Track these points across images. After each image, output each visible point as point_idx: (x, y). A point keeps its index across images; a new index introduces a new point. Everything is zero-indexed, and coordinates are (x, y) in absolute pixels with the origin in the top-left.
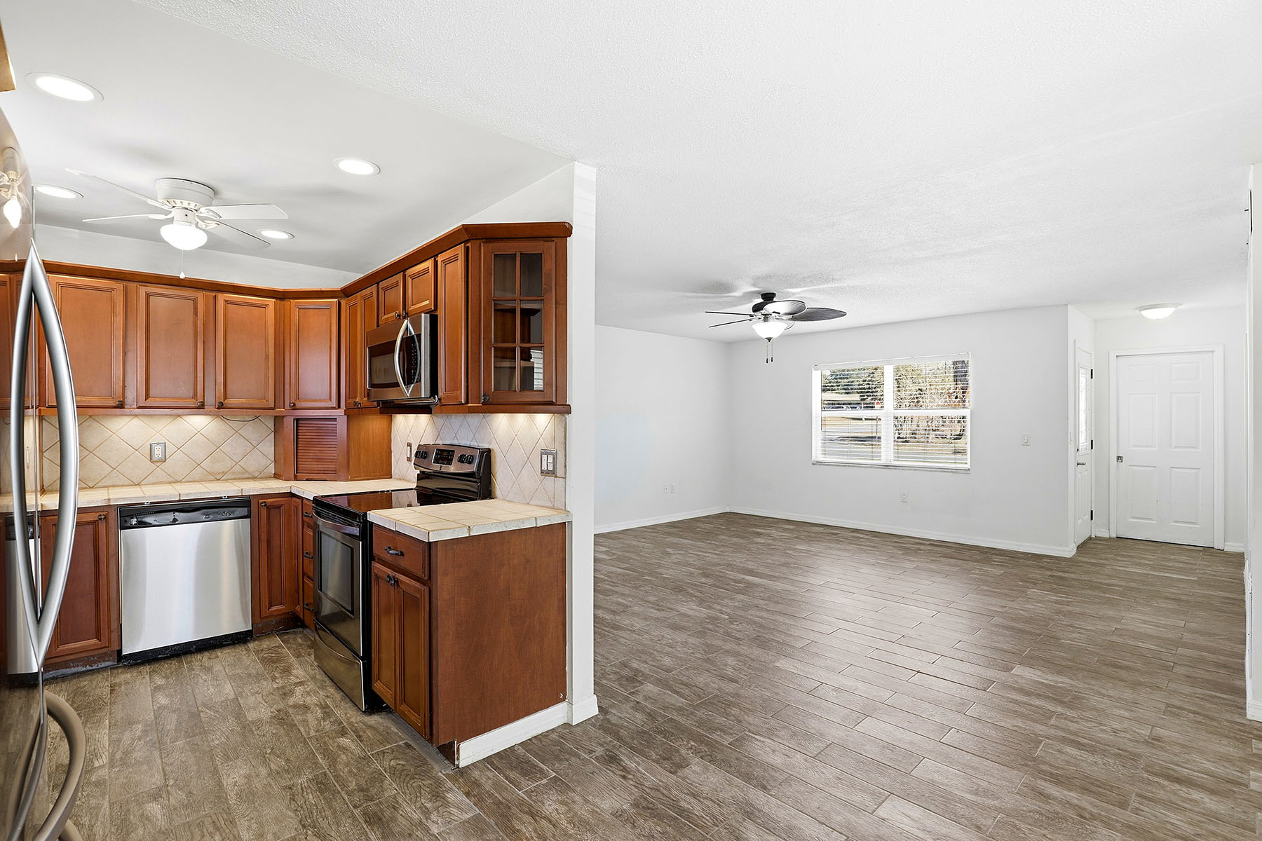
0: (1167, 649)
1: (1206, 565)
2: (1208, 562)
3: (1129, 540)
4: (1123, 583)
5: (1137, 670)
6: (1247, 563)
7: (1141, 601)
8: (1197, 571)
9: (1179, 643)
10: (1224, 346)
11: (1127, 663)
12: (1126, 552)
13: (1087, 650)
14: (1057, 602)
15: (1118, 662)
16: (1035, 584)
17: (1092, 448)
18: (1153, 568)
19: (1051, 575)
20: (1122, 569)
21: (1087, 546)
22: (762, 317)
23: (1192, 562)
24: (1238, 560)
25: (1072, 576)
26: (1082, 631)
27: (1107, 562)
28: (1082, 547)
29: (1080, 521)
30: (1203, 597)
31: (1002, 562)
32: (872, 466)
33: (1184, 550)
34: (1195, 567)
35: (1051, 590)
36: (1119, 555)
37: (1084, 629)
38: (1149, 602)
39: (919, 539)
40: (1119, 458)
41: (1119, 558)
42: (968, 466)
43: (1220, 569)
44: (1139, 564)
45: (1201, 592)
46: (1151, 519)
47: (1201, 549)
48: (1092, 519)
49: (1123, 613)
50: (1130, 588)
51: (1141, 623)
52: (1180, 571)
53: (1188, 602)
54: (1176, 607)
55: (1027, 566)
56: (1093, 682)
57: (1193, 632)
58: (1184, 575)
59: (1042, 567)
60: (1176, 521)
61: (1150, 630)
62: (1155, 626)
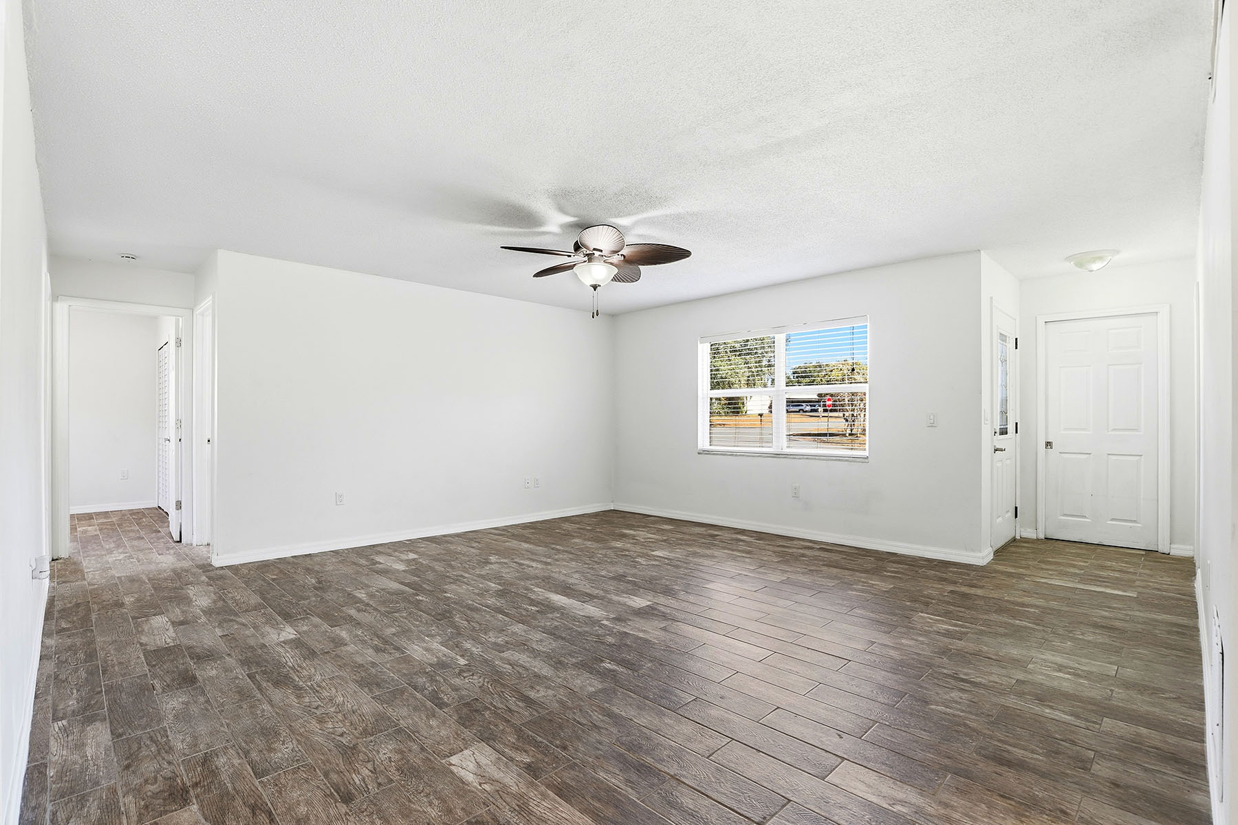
0: (1087, 720)
1: (1148, 575)
2: (1151, 570)
3: (1059, 542)
4: (1041, 602)
5: (1034, 770)
6: (1199, 572)
7: (1061, 631)
8: (1138, 583)
9: (1106, 710)
10: (1170, 306)
11: (1019, 753)
12: (1053, 558)
13: (965, 725)
14: (948, 634)
15: (1008, 751)
16: (927, 604)
17: (1017, 432)
18: (1083, 580)
19: (952, 592)
20: (1043, 581)
21: (1009, 550)
22: (586, 258)
23: (1131, 570)
24: (1186, 568)
25: (979, 592)
26: (967, 686)
27: (1028, 572)
28: (1000, 553)
29: (1000, 519)
30: (1145, 623)
31: (896, 572)
32: (761, 455)
33: (1122, 554)
34: (1134, 577)
35: (947, 614)
36: (1044, 562)
37: (971, 682)
38: (1070, 632)
39: (811, 541)
40: (1049, 444)
41: (1044, 566)
42: (866, 453)
43: (1165, 581)
44: (1066, 574)
45: (1141, 614)
46: (1085, 517)
47: (1143, 553)
48: (1016, 517)
49: (1033, 653)
50: (1050, 609)
51: (1055, 670)
52: (1116, 583)
53: (1122, 631)
54: (1107, 641)
55: (927, 577)
56: (955, 801)
57: (1127, 685)
58: (1119, 589)
59: (945, 580)
60: (1113, 520)
61: (1064, 682)
62: (1074, 674)
